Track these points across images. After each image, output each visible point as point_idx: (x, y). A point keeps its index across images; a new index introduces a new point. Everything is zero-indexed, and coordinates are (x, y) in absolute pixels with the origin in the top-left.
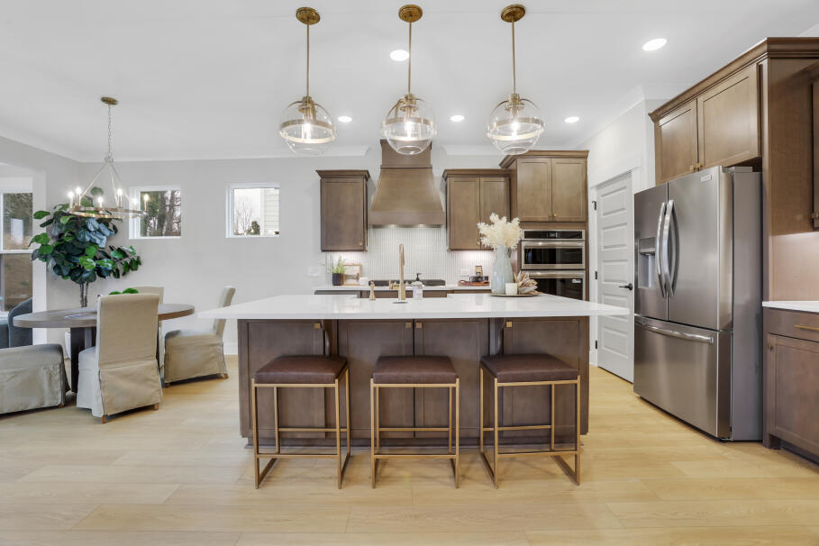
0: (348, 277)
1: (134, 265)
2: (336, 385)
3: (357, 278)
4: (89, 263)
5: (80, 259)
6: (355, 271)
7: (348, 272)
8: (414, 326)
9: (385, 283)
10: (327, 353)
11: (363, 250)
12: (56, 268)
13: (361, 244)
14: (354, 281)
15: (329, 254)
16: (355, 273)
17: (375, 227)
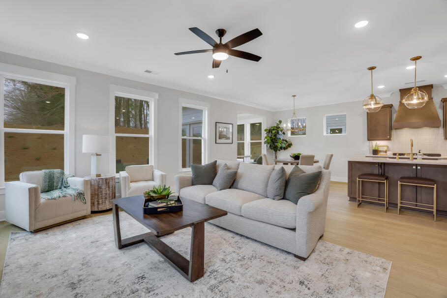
0: (380, 151)
1: (290, 145)
2: (385, 181)
3: (386, 152)
4: (279, 145)
5: (276, 144)
6: (385, 149)
7: (380, 149)
8: (417, 167)
9: (403, 154)
10: (380, 174)
11: (390, 139)
12: (270, 146)
13: (388, 137)
14: (384, 153)
15: (371, 142)
16: (385, 150)
17: (396, 129)
